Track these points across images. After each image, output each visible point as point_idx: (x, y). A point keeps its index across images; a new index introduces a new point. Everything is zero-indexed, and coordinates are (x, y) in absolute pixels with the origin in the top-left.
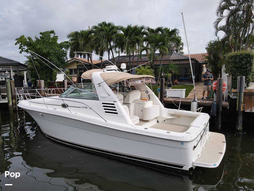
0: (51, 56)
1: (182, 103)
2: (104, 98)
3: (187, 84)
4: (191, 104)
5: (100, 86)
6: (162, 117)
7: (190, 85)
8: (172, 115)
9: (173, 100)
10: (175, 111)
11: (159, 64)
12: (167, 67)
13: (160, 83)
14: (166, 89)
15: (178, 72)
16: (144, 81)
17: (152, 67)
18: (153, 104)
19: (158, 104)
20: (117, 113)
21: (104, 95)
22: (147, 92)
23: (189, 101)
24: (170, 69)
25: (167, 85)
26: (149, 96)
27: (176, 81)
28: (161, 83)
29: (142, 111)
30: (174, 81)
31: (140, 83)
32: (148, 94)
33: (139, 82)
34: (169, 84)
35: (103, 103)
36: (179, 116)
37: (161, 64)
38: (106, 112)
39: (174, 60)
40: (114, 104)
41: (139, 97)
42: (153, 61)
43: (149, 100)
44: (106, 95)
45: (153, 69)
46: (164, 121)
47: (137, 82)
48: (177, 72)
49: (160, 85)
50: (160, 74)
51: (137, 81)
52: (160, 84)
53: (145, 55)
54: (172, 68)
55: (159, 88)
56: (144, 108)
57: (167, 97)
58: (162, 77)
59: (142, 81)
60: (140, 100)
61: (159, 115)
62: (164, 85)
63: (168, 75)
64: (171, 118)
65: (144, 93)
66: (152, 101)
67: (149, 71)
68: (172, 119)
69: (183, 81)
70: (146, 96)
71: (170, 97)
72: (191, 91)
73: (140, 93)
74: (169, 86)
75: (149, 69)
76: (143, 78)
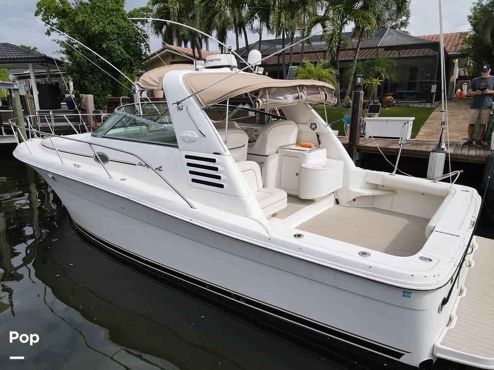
0: (111, 40)
1: (405, 154)
2: (192, 141)
3: (416, 105)
4: (429, 156)
5: (180, 109)
6: (349, 191)
7: (421, 106)
8: (375, 187)
9: (382, 146)
10: (384, 178)
11: (351, 58)
12: (370, 65)
13: (351, 101)
14: (367, 118)
15: (397, 77)
16: (304, 98)
17: (333, 64)
18: (327, 158)
19: (341, 158)
20: (222, 186)
21: (189, 135)
22: (313, 126)
23: (423, 148)
24: (377, 69)
25: (367, 108)
26: (318, 136)
27: (389, 97)
28: (354, 103)
29: (297, 174)
30: (385, 98)
31: (291, 101)
32: (317, 130)
33: (290, 99)
34: (373, 104)
35: (187, 157)
36: (392, 191)
37: (355, 59)
38: (194, 180)
39: (388, 48)
40: (214, 161)
41: (292, 139)
42: (338, 50)
43: (319, 147)
44: (197, 135)
45: (336, 68)
46: (354, 200)
47: (281, 98)
48: (394, 77)
49: (350, 107)
50: (352, 81)
51: (282, 96)
52: (351, 105)
53: (321, 38)
54: (382, 66)
55: (348, 116)
56: (304, 168)
57: (367, 137)
58: (356, 87)
59: (298, 98)
60: (294, 147)
61: (342, 186)
62: (360, 109)
63: (372, 84)
64: (370, 194)
65: (307, 128)
66: (325, 150)
67: (325, 72)
68: (373, 197)
69: (405, 99)
70: (310, 136)
71: (374, 137)
72: (426, 122)
73: (296, 130)
74: (374, 110)
75: (325, 67)
76: (302, 87)
